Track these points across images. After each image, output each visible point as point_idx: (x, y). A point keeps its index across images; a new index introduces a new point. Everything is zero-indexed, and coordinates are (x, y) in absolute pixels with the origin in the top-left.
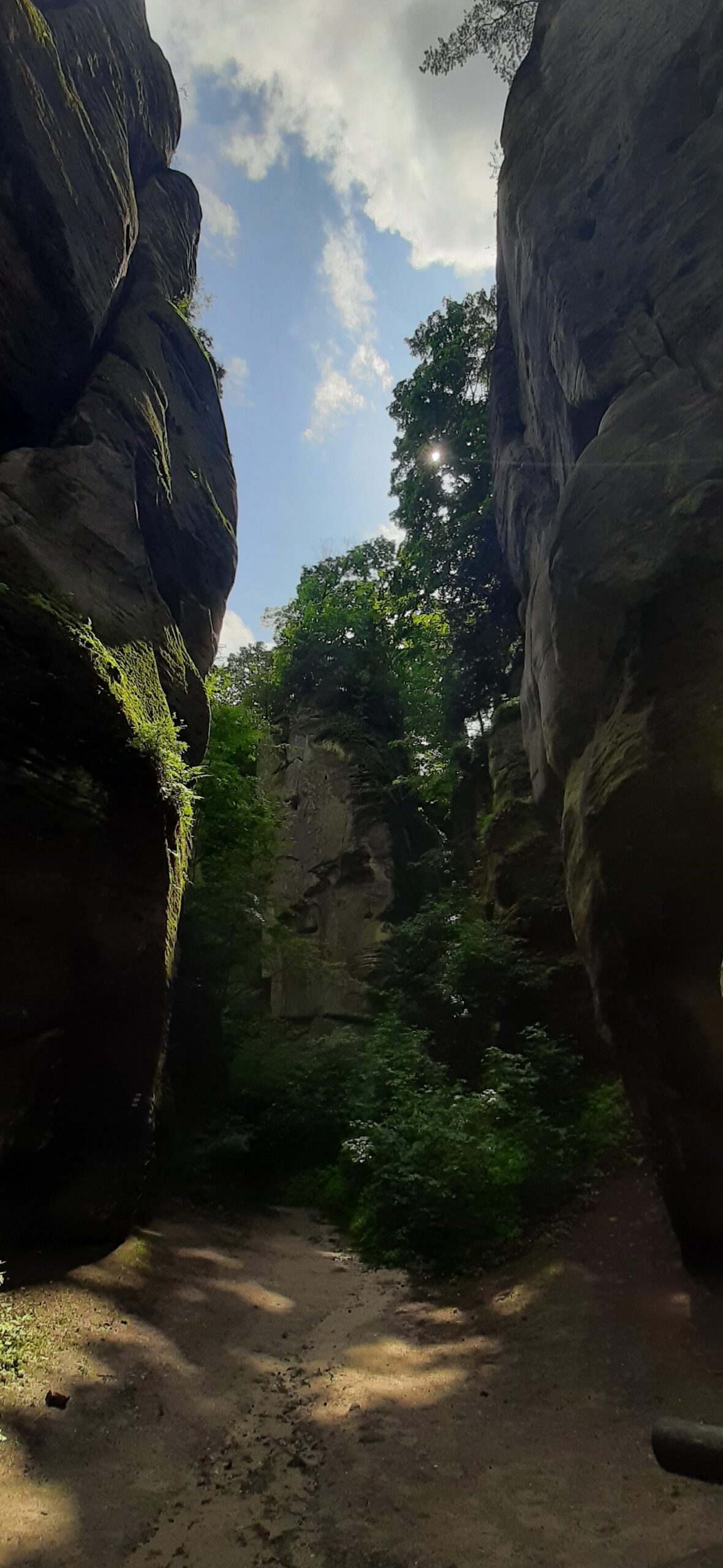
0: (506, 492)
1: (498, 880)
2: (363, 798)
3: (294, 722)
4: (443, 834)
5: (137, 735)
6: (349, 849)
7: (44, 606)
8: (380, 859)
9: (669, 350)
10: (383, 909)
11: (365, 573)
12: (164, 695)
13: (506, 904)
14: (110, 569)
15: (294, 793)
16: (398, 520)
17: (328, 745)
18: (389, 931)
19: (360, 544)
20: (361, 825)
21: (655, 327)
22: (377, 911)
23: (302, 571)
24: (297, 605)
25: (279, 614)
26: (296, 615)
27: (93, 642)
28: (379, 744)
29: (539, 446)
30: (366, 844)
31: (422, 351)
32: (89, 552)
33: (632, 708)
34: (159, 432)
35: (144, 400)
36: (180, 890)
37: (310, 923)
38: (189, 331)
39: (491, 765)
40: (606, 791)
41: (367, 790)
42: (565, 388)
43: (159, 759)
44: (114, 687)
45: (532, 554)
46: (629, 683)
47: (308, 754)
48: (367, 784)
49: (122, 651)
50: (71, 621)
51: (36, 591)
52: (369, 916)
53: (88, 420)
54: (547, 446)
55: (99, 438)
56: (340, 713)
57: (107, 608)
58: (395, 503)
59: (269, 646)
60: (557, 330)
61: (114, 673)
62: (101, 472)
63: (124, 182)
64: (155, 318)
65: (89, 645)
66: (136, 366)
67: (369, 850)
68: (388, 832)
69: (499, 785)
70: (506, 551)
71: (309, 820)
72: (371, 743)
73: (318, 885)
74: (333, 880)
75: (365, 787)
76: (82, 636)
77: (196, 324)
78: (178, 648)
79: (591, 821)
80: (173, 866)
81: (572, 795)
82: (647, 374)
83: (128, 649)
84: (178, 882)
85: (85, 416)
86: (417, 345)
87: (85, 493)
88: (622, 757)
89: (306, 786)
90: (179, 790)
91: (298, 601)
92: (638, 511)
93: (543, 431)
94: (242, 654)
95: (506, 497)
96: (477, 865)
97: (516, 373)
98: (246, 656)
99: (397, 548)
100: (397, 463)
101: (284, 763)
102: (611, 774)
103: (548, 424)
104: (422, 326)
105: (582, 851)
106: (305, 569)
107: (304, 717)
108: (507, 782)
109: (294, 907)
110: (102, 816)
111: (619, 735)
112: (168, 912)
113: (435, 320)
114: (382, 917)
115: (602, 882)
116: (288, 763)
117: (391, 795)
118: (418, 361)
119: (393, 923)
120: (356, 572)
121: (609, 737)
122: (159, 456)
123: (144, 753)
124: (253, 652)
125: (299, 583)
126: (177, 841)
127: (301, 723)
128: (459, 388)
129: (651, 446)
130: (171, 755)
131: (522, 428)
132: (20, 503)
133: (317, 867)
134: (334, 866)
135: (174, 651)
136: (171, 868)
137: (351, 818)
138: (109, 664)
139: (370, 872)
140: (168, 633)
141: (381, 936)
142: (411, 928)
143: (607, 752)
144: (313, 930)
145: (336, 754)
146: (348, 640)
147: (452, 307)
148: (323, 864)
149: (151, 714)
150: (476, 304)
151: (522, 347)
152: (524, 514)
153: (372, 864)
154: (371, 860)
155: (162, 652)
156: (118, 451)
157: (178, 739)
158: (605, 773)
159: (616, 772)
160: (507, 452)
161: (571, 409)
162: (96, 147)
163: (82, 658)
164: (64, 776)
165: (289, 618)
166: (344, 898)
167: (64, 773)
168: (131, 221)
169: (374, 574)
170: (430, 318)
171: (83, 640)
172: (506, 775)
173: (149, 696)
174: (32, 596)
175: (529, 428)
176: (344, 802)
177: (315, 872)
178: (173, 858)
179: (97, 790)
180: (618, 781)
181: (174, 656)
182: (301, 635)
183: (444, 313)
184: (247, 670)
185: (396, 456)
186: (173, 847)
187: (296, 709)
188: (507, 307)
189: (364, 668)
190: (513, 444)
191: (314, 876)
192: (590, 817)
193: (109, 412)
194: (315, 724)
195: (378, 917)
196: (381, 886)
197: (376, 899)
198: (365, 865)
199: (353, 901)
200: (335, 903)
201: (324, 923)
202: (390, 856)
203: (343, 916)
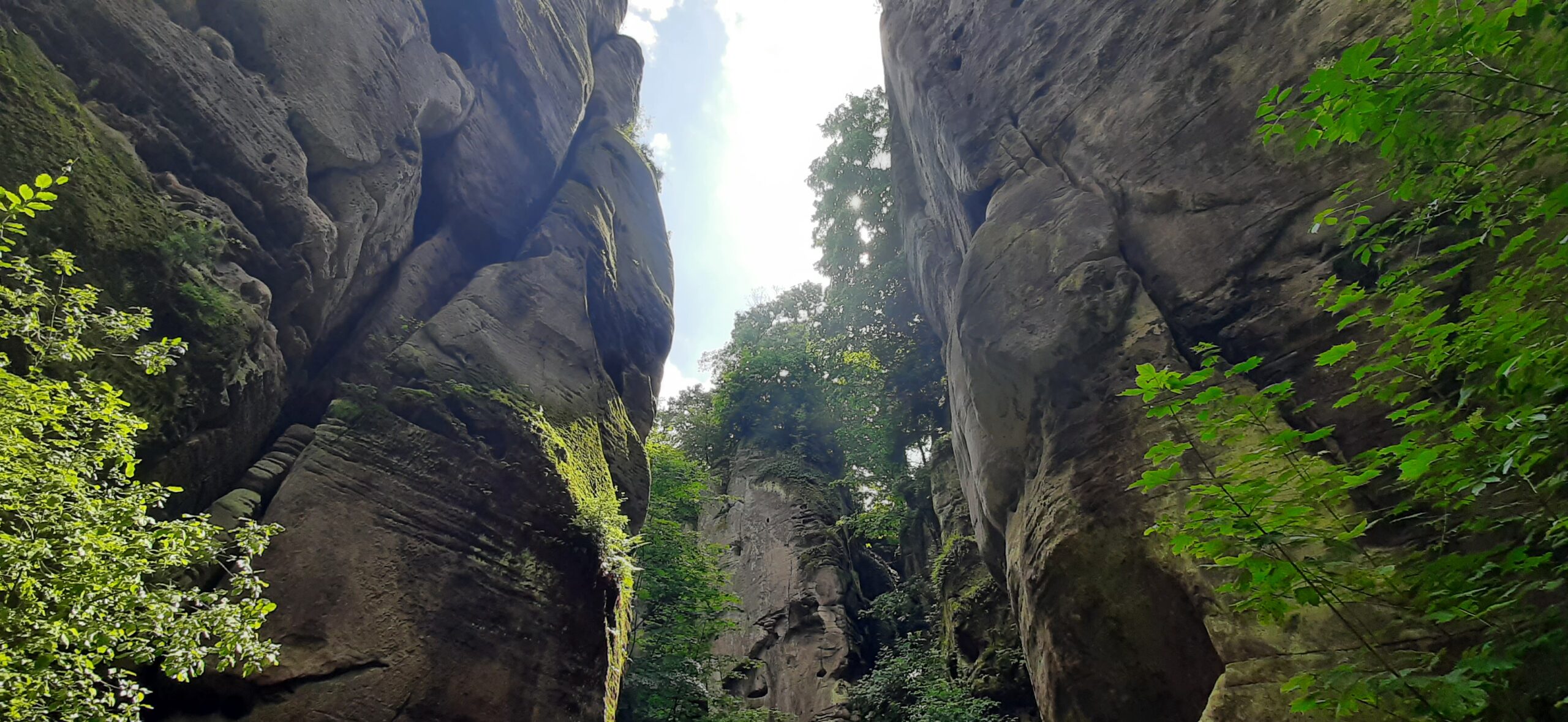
0: (915, 255)
1: (958, 630)
2: (809, 540)
3: (734, 464)
4: (895, 572)
5: (579, 513)
6: (796, 597)
7: (502, 400)
8: (830, 605)
9: (1037, 152)
10: (836, 665)
11: (795, 315)
12: (607, 465)
13: (972, 659)
14: (562, 355)
15: (736, 538)
16: (822, 269)
17: (768, 486)
18: (844, 691)
19: (788, 289)
20: (808, 571)
21: (1020, 135)
22: (830, 668)
23: (735, 317)
24: (732, 349)
25: (716, 357)
26: (733, 358)
27: (543, 427)
28: (819, 481)
29: (939, 219)
30: (813, 591)
31: (833, 133)
32: (543, 343)
33: (1055, 469)
34: (607, 233)
35: (596, 213)
36: (619, 671)
37: (758, 685)
38: (632, 149)
39: (935, 502)
40: (1043, 554)
41: (811, 532)
42: (953, 179)
43: (601, 535)
44: (560, 467)
45: (946, 308)
46: (1048, 446)
47: (749, 497)
48: (808, 525)
49: (568, 429)
50: (525, 410)
51: (495, 386)
52: (821, 673)
53: (548, 235)
54: (946, 219)
55: (558, 248)
56: (778, 453)
57: (558, 391)
58: (818, 254)
59: (708, 387)
60: (941, 137)
61: (561, 454)
62: (557, 275)
63: (583, 55)
64: (607, 146)
65: (540, 430)
66: (589, 185)
67: (817, 597)
68: (836, 576)
69: (946, 522)
70: (922, 303)
71: (753, 565)
72: (812, 482)
73: (766, 639)
74: (781, 632)
75: (807, 529)
76: (534, 423)
77: (638, 141)
78: (620, 417)
79: (1033, 584)
80: (612, 646)
81: (1012, 554)
82: (1021, 171)
83: (574, 426)
84: (617, 663)
85: (547, 233)
86: (829, 128)
87: (543, 295)
88: (1052, 520)
89: (748, 529)
90: (620, 563)
91: (734, 346)
92: (1029, 288)
93: (941, 207)
94: (681, 397)
95: (916, 259)
96: (933, 610)
97: (912, 160)
98: (686, 399)
99: (823, 291)
100: (817, 223)
101: (726, 507)
102: (1045, 537)
103: (944, 202)
104: (830, 116)
105: (1031, 617)
106: (738, 315)
107: (743, 459)
108: (953, 520)
109: (740, 668)
110: (544, 599)
111: (1045, 498)
112: (605, 699)
113: (841, 111)
114: (838, 675)
115: (1055, 654)
116: (730, 506)
117: (837, 537)
118: (829, 141)
119: (849, 681)
120: (786, 315)
121: (1037, 498)
122: (607, 255)
123: (586, 531)
124: (692, 395)
125: (733, 328)
126: (617, 617)
127: (741, 465)
128: (867, 159)
129: (1033, 232)
130: (612, 529)
131: (923, 203)
132: (487, 310)
133: (763, 618)
134: (782, 617)
135: (617, 421)
136: (610, 648)
137: (796, 562)
138: (557, 445)
139: (819, 622)
140: (611, 406)
141: (838, 698)
142: (871, 687)
143: (1037, 514)
144: (763, 692)
145: (778, 495)
146: (783, 379)
147: (854, 101)
148: (769, 615)
149: (594, 487)
150: (874, 96)
151: (913, 143)
152: (933, 274)
153: (822, 613)
154: (819, 608)
155: (605, 423)
156: (572, 256)
157: (619, 513)
158: (1039, 536)
159: (1049, 535)
160: (912, 223)
161: (961, 195)
162: (562, 35)
163: (532, 443)
164: (510, 561)
165: (726, 362)
166: (793, 653)
167: (510, 557)
168: (588, 81)
169: (803, 314)
170: (837, 110)
171: (534, 427)
172: (952, 511)
173: (592, 469)
174: (492, 392)
175: (929, 204)
176: (787, 545)
177: (762, 624)
178: (612, 637)
179: (540, 572)
180: (1052, 545)
181: (616, 426)
182: (737, 378)
183: (848, 105)
184: (686, 412)
185: (814, 218)
186: (612, 624)
187: (735, 451)
188: (898, 112)
189: (799, 407)
190: (917, 216)
191: (761, 628)
192: (1030, 580)
193: (566, 227)
194: (754, 466)
195: (832, 675)
196: (833, 638)
197: (828, 653)
198: (814, 614)
199: (804, 657)
200: (784, 660)
201: (774, 684)
202: (840, 602)
203: (794, 676)
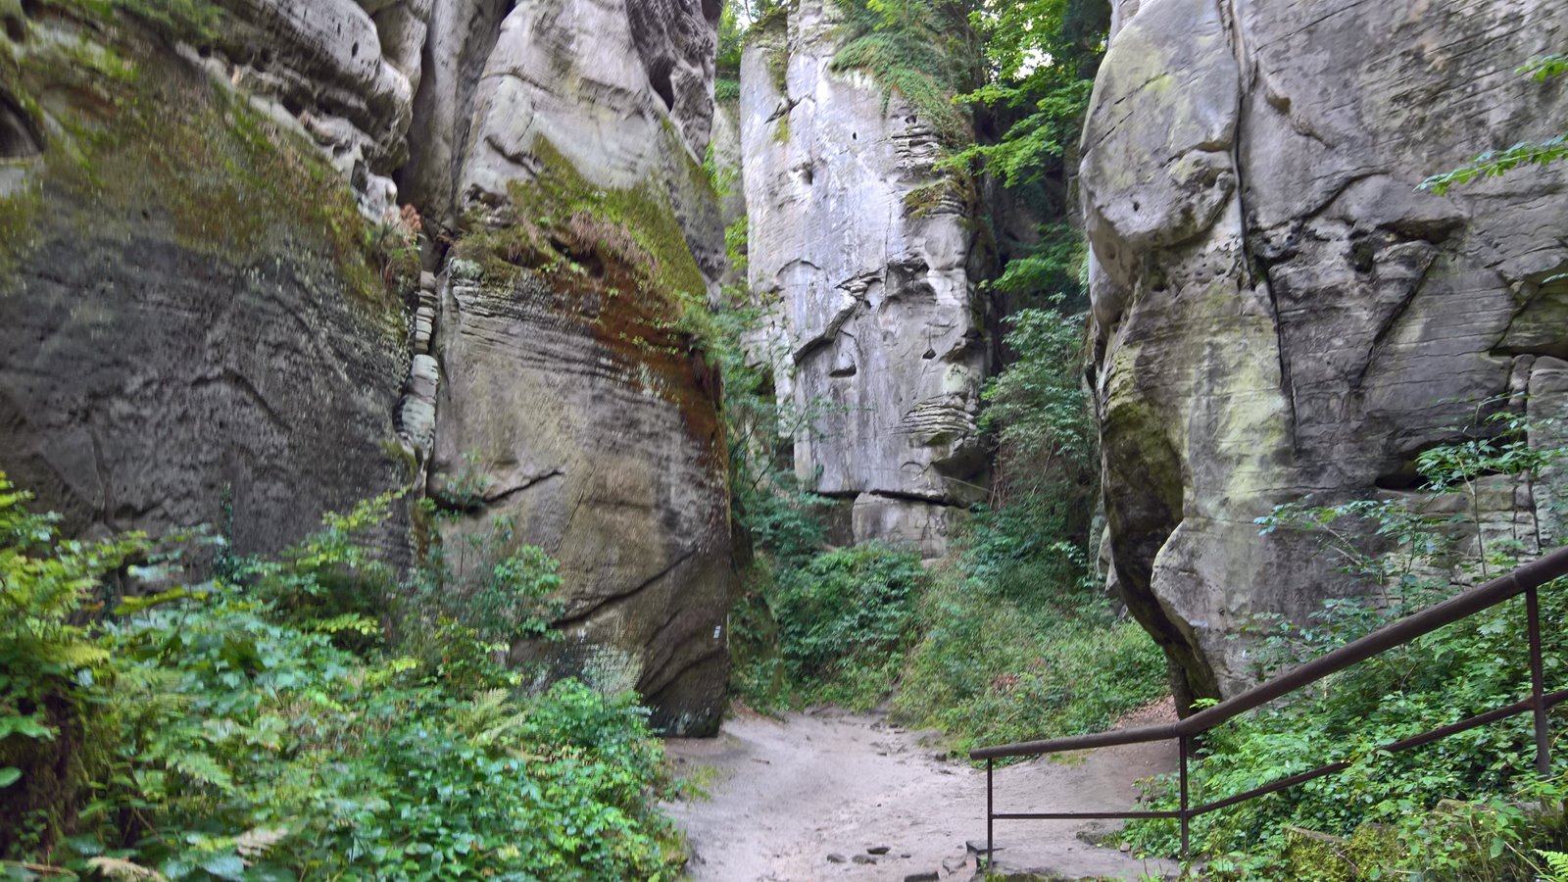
2: (920, 173)
6: (897, 256)
8: (946, 270)
10: (949, 346)
15: (806, 159)
17: (854, 80)
18: (958, 376)
20: (915, 212)
22: (942, 348)
30: (922, 249)
32: (591, 100)
37: (843, 363)
41: (922, 160)
47: (824, 92)
48: (918, 150)
52: (930, 355)
67: (927, 258)
68: (956, 229)
71: (832, 204)
73: (853, 307)
74: (875, 298)
75: (916, 155)
88: (1118, 385)
89: (823, 147)
101: (785, 104)
109: (818, 341)
111: (1119, 363)
114: (951, 357)
116: (791, 104)
119: (965, 366)
132: (532, 83)
133: (850, 280)
134: (877, 280)
137: (898, 208)
139: (928, 289)
141: (949, 385)
144: (850, 372)
145: (869, 96)
148: (858, 277)
153: (932, 278)
154: (930, 273)
159: (1115, 395)
166: (892, 328)
176: (885, 179)
177: (848, 288)
180: (1115, 404)
191: (846, 293)
194: (829, 38)
195: (942, 358)
196: (946, 312)
197: (940, 331)
198: (922, 280)
199: (905, 333)
200: (879, 336)
201: (864, 363)
202: (959, 265)
203: (892, 357)
